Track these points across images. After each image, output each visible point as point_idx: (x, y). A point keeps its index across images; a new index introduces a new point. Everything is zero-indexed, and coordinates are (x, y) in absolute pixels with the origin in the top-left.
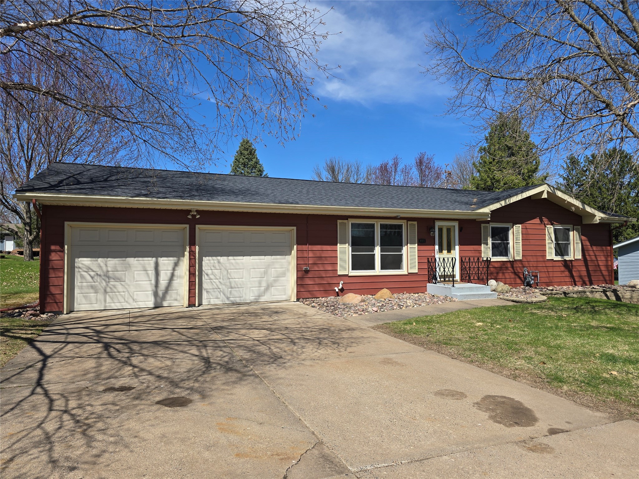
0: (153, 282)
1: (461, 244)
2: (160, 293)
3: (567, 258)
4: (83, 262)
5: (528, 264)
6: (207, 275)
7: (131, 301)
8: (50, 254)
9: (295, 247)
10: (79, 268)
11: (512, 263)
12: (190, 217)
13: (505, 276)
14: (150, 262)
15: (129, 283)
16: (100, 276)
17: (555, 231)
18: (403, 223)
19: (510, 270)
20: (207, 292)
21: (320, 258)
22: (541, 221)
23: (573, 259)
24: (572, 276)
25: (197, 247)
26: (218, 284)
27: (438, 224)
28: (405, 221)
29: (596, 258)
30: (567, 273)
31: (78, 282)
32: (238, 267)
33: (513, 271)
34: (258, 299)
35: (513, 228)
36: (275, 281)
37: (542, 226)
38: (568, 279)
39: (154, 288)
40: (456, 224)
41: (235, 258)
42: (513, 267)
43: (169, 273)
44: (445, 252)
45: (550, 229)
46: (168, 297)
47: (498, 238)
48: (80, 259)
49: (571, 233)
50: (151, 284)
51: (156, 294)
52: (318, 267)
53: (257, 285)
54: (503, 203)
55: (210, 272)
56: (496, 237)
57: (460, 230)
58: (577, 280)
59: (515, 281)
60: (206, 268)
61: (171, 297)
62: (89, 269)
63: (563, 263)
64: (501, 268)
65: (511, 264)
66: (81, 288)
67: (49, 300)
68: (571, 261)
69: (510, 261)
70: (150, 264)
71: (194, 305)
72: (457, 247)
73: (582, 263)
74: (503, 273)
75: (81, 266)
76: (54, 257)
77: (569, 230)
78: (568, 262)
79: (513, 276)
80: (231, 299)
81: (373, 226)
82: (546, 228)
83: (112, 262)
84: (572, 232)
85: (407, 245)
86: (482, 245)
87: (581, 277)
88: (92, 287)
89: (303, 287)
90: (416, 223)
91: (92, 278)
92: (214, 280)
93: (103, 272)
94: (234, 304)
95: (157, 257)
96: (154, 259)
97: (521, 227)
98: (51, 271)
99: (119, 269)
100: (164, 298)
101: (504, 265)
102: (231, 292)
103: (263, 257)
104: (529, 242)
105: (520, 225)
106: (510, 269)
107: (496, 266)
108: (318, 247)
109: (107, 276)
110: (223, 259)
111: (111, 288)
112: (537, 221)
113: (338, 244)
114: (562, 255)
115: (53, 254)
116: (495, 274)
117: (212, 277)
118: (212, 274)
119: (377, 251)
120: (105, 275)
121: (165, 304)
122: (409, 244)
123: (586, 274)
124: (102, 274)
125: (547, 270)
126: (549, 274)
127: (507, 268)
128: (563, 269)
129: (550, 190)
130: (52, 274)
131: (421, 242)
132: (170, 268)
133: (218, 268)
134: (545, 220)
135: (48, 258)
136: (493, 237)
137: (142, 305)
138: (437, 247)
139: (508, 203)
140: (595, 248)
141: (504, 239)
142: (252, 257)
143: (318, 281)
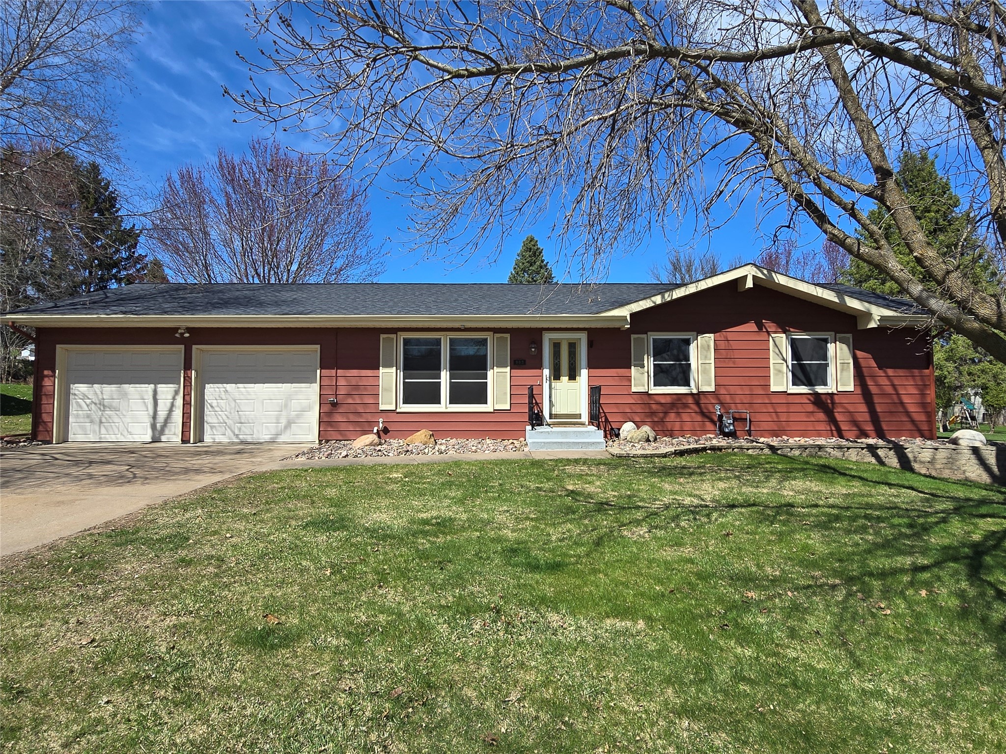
0: (151, 412)
1: (590, 366)
2: (158, 426)
3: (820, 389)
4: (79, 389)
5: (732, 399)
6: (212, 407)
7: (125, 433)
8: (43, 380)
9: (318, 371)
10: (75, 394)
11: (698, 397)
12: (177, 335)
13: (681, 418)
14: (147, 389)
15: (124, 413)
16: (95, 404)
17: (794, 343)
18: (488, 336)
19: (692, 409)
20: (212, 427)
21: (357, 387)
22: (760, 326)
23: (836, 392)
24: (833, 420)
25: (193, 372)
26: (224, 417)
27: (547, 337)
28: (491, 333)
29: (895, 389)
30: (822, 416)
31: (73, 410)
32: (249, 397)
33: (697, 410)
34: (276, 438)
35: (697, 339)
36: (298, 416)
37: (763, 336)
38: (823, 426)
39: (152, 420)
40: (583, 337)
41: (246, 385)
42: (698, 404)
43: (168, 403)
44: (565, 379)
45: (782, 339)
46: (167, 432)
47: (667, 357)
48: (76, 385)
49: (831, 347)
50: (148, 414)
51: (153, 427)
52: (354, 399)
53: (274, 421)
54: (658, 300)
55: (214, 403)
56: (665, 355)
57: (590, 344)
58: (843, 428)
59: (704, 425)
60: (211, 397)
61: (170, 430)
62: (85, 396)
63: (812, 399)
64: (673, 405)
65: (694, 398)
66: (77, 416)
67: (41, 428)
68: (832, 395)
69: (692, 394)
70: (147, 391)
71: (189, 442)
72: (584, 373)
73: (860, 399)
74: (678, 413)
75: (77, 392)
76: (47, 382)
77: (826, 341)
78: (823, 396)
79: (699, 418)
80: (241, 437)
81: (438, 342)
82: (771, 339)
83: (109, 390)
84: (833, 344)
85: (493, 369)
86: (633, 367)
87: (855, 423)
88: (88, 416)
89: (332, 426)
90: (508, 336)
91: (88, 406)
92: (220, 413)
93: (99, 400)
94: (242, 443)
95: (156, 384)
96: (152, 386)
97: (713, 338)
98: (44, 397)
99: (115, 397)
100: (162, 432)
101: (679, 399)
102: (240, 429)
103: (280, 385)
104: (734, 363)
105: (712, 335)
106: (694, 407)
107: (663, 401)
108: (355, 372)
109: (102, 405)
110: (230, 387)
111: (106, 418)
112: (751, 326)
113: (381, 368)
114: (810, 383)
115: (46, 379)
116: (661, 415)
117: (217, 409)
118: (218, 406)
119: (445, 378)
120: (100, 404)
121: (163, 438)
122: (495, 368)
123: (868, 418)
124: (97, 402)
125: (774, 409)
126: (778, 416)
127: (686, 405)
128: (811, 408)
129: (760, 275)
130: (44, 401)
131: (517, 363)
132: (170, 397)
133: (224, 397)
134: (770, 325)
135: (41, 383)
136: (657, 355)
137: (137, 438)
138: (546, 372)
139: (669, 299)
140: (890, 372)
141: (681, 357)
142: (266, 385)
143: (352, 418)
